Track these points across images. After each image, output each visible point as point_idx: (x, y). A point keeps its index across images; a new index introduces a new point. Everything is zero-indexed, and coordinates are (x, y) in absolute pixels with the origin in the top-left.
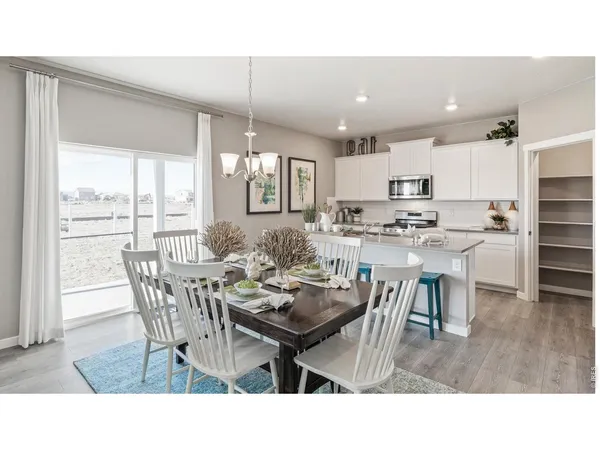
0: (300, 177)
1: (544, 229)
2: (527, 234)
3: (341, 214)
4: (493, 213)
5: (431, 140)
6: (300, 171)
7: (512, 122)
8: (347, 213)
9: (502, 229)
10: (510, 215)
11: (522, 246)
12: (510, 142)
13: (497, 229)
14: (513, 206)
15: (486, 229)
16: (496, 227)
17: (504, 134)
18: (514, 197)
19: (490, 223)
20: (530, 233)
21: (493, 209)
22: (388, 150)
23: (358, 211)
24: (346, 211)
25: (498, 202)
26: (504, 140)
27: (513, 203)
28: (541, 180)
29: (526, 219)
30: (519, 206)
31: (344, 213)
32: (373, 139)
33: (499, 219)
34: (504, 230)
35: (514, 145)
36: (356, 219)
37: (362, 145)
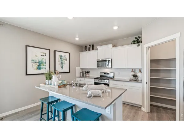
0: (61, 59)
1: (152, 80)
2: (145, 83)
3: (82, 74)
4: (133, 73)
5: (111, 45)
6: (61, 56)
7: (140, 37)
8: (84, 73)
9: (136, 80)
10: (139, 74)
11: (143, 88)
12: (139, 45)
13: (134, 80)
14: (140, 71)
15: (130, 80)
16: (134, 79)
17: (137, 42)
18: (140, 67)
19: (132, 78)
20: (146, 83)
21: (133, 72)
22: (97, 49)
23: (88, 72)
24: (84, 72)
25: (135, 69)
26: (137, 44)
27: (140, 70)
28: (151, 60)
29: (145, 76)
30: (142, 71)
31: (83, 73)
32: (93, 45)
33: (135, 76)
34: (137, 80)
35: (140, 46)
36: (87, 75)
37: (89, 48)
